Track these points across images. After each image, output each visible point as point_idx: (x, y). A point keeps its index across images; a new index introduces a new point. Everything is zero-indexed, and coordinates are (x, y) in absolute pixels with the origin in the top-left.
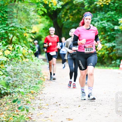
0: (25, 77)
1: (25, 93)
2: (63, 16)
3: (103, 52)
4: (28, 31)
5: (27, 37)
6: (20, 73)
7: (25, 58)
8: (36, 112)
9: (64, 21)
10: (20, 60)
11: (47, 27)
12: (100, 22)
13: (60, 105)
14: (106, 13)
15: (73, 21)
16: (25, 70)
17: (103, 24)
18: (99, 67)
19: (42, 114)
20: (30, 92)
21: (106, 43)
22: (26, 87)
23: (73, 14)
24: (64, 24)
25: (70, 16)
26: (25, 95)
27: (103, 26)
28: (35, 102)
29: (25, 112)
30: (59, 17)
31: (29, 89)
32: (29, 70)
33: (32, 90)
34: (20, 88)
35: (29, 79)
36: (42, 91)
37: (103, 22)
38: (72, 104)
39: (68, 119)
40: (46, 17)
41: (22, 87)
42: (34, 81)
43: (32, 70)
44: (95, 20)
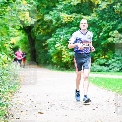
0: (5, 79)
1: (5, 92)
2: (36, 30)
3: (67, 59)
4: (8, 42)
5: (6, 47)
6: (1, 76)
7: (6, 64)
8: (14, 107)
9: (36, 34)
10: (1, 65)
11: (23, 39)
12: (66, 35)
13: (33, 101)
14: (70, 28)
15: (44, 35)
16: (5, 73)
17: (68, 37)
18: (65, 71)
19: (19, 109)
20: (9, 91)
21: (70, 52)
22: (6, 87)
23: (44, 28)
24: (37, 37)
25: (41, 31)
26: (5, 94)
27: (68, 38)
28: (13, 99)
29: (5, 107)
30: (33, 31)
31: (8, 88)
32: (8, 74)
33: (11, 89)
34: (1, 88)
35: (8, 81)
36: (19, 91)
37: (68, 35)
38: (43, 101)
39: (40, 113)
40: (22, 31)
41: (2, 87)
42: (12, 82)
43: (11, 74)
44: (61, 33)
